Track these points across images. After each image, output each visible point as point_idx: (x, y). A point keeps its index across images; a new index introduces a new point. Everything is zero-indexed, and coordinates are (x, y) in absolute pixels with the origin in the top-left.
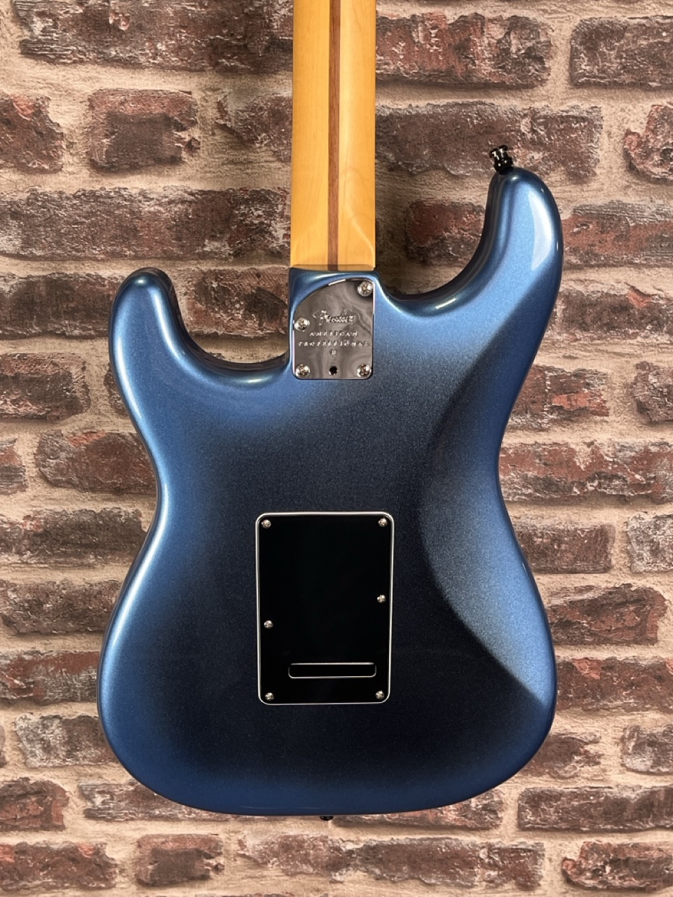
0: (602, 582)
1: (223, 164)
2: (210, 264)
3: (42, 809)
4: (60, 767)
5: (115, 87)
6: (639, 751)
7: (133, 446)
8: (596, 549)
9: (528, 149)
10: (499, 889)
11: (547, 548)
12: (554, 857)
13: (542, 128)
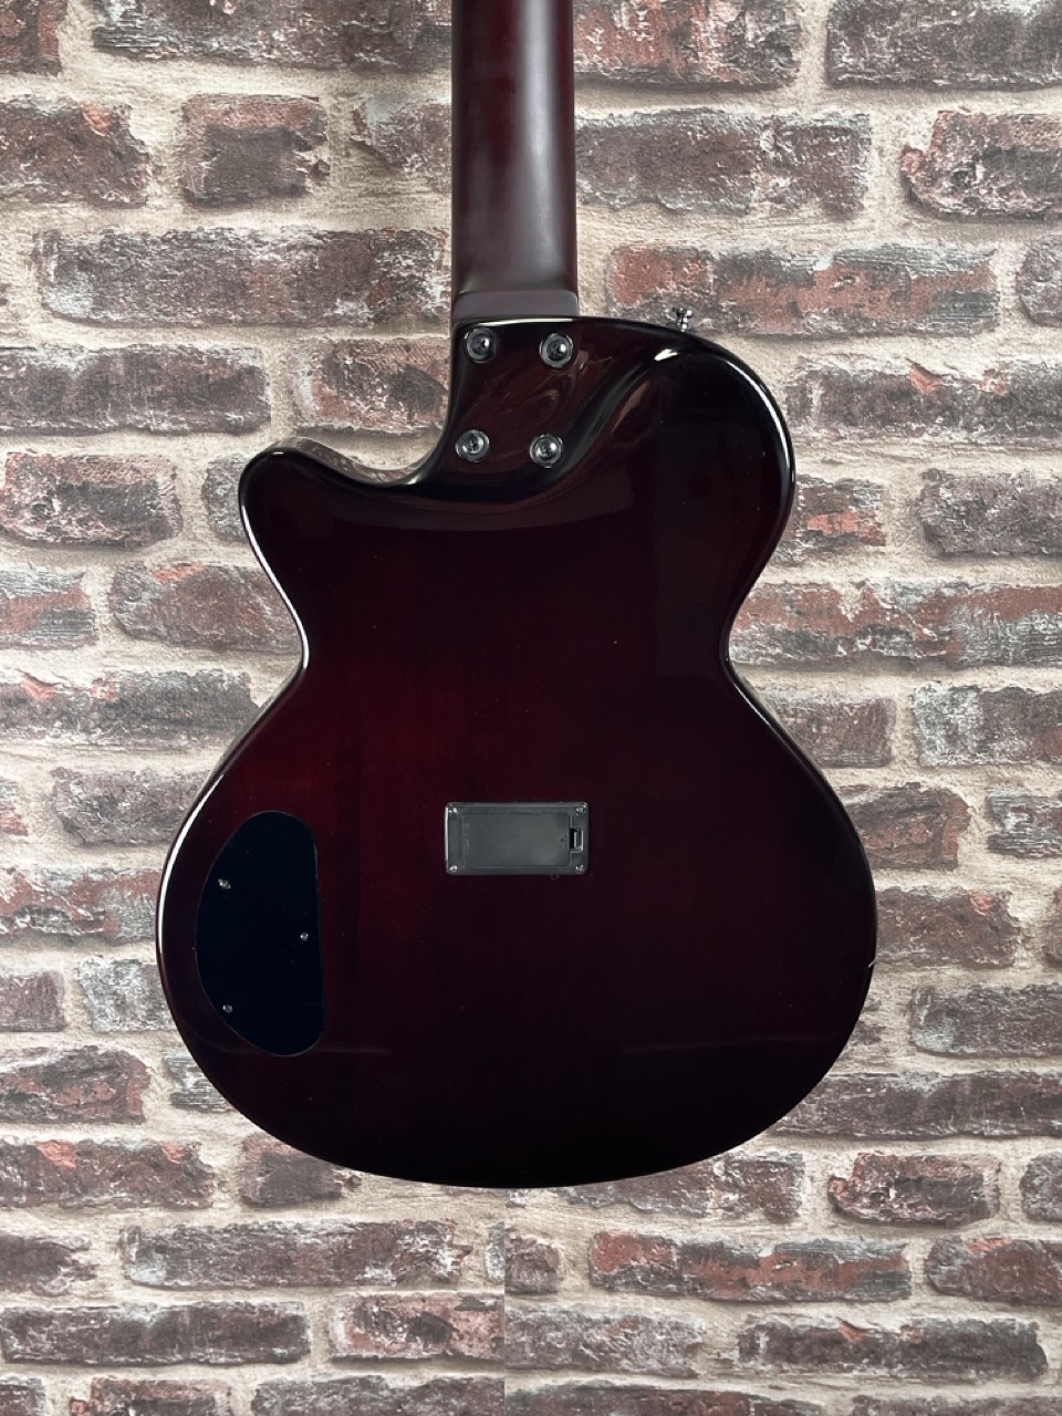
0: (878, 780)
1: (360, 196)
2: (343, 332)
3: (113, 1091)
4: (140, 1032)
5: (217, 92)
6: (934, 1023)
7: (239, 584)
8: (870, 734)
9: (771, 172)
10: (742, 1221)
11: (801, 731)
12: (818, 1175)
13: (789, 143)
